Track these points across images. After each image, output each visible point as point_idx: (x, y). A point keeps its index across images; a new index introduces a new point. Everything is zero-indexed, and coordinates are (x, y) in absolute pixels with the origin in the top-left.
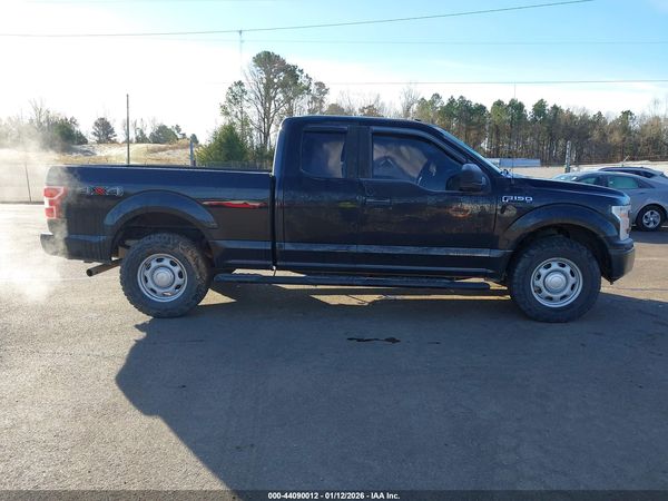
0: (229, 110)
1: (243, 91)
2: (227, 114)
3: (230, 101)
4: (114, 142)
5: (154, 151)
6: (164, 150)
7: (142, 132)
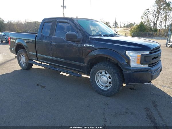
0: (143, 17)
1: (148, 11)
2: (143, 18)
3: (144, 15)
4: (119, 27)
5: (125, 30)
6: (128, 29)
7: (124, 25)
